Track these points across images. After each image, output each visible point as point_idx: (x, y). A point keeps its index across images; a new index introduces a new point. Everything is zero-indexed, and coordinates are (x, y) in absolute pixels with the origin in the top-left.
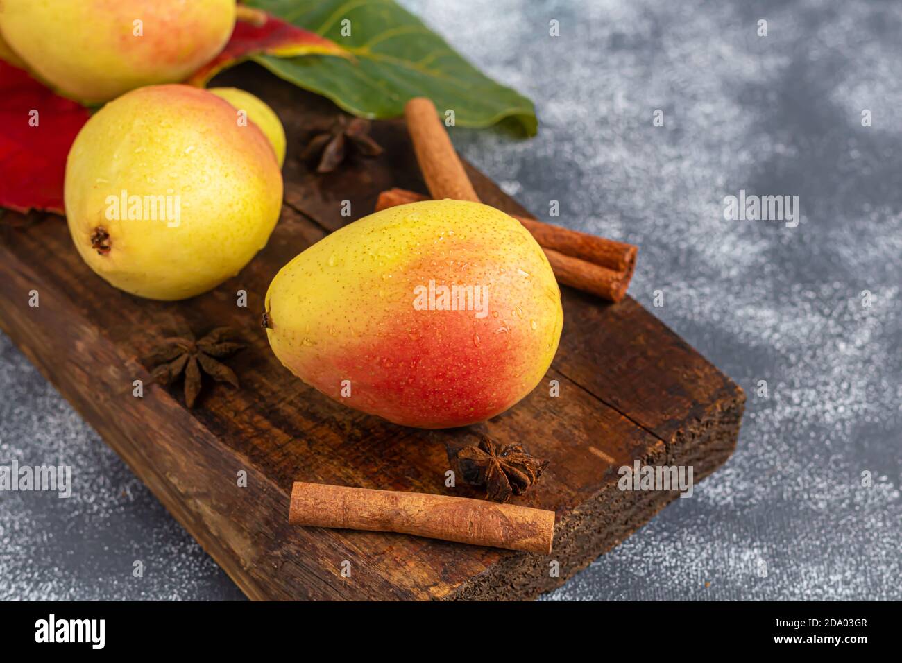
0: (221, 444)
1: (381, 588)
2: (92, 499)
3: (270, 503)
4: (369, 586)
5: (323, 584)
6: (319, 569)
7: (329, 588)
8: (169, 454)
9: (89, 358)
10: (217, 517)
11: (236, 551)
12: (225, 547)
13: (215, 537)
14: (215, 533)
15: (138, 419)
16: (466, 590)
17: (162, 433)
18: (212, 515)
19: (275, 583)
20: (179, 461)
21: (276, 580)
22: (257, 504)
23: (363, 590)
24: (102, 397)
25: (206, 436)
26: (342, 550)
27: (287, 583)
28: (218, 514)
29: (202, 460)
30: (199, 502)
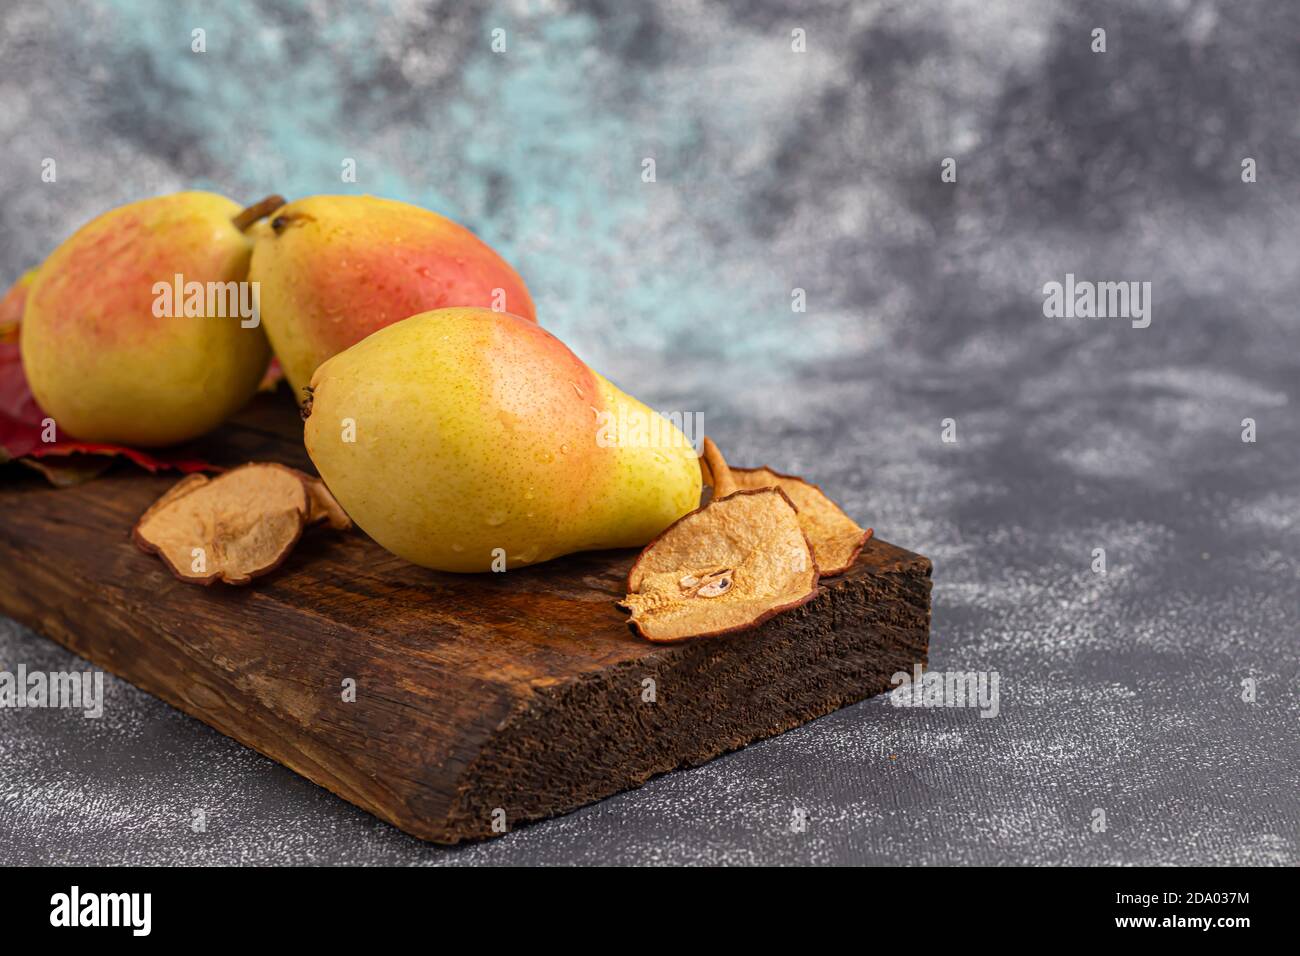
0: (281, 605)
1: (471, 689)
2: (120, 726)
3: (338, 644)
4: (456, 692)
5: (400, 707)
6: (395, 692)
7: (407, 709)
8: (218, 635)
9: (128, 572)
10: (273, 684)
11: (295, 715)
12: (281, 716)
13: (270, 711)
14: (269, 705)
15: (182, 613)
16: (576, 687)
17: (210, 617)
18: (267, 683)
19: (342, 728)
20: (228, 638)
21: (343, 724)
22: (323, 650)
23: (449, 698)
24: (139, 605)
25: (265, 602)
26: (425, 665)
27: (356, 720)
28: (274, 680)
29: (256, 627)
30: (251, 677)
